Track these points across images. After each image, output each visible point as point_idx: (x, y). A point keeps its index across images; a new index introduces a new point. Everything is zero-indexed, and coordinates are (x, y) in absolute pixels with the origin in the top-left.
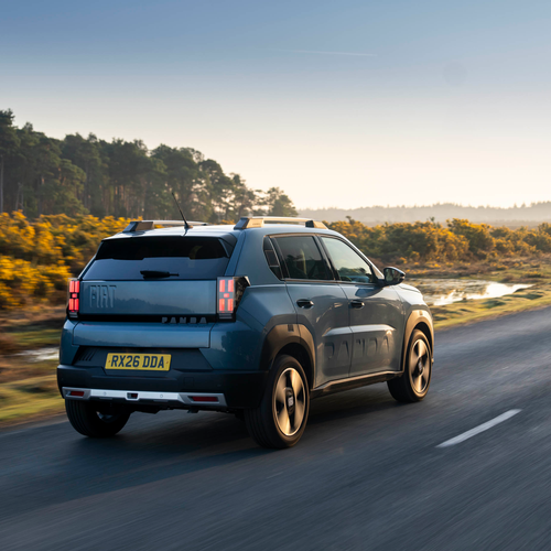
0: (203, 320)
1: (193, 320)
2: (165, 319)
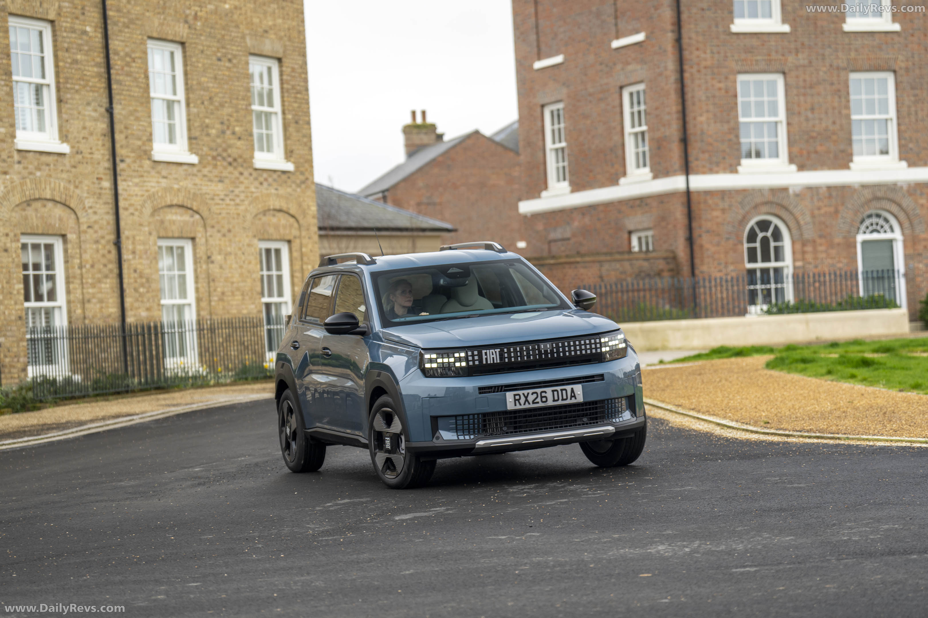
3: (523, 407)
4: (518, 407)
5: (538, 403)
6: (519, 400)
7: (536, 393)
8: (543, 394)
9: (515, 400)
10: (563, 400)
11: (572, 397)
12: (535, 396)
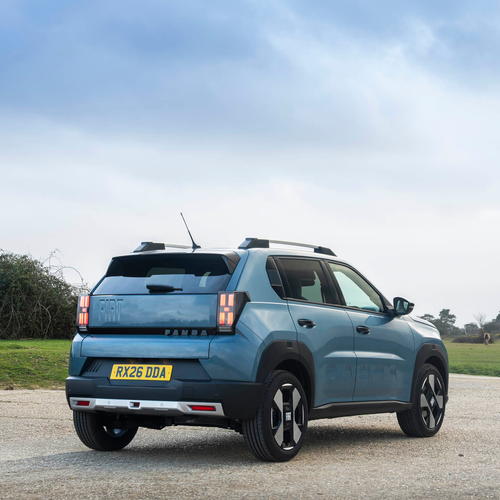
0: (204, 332)
1: (195, 332)
2: (167, 332)
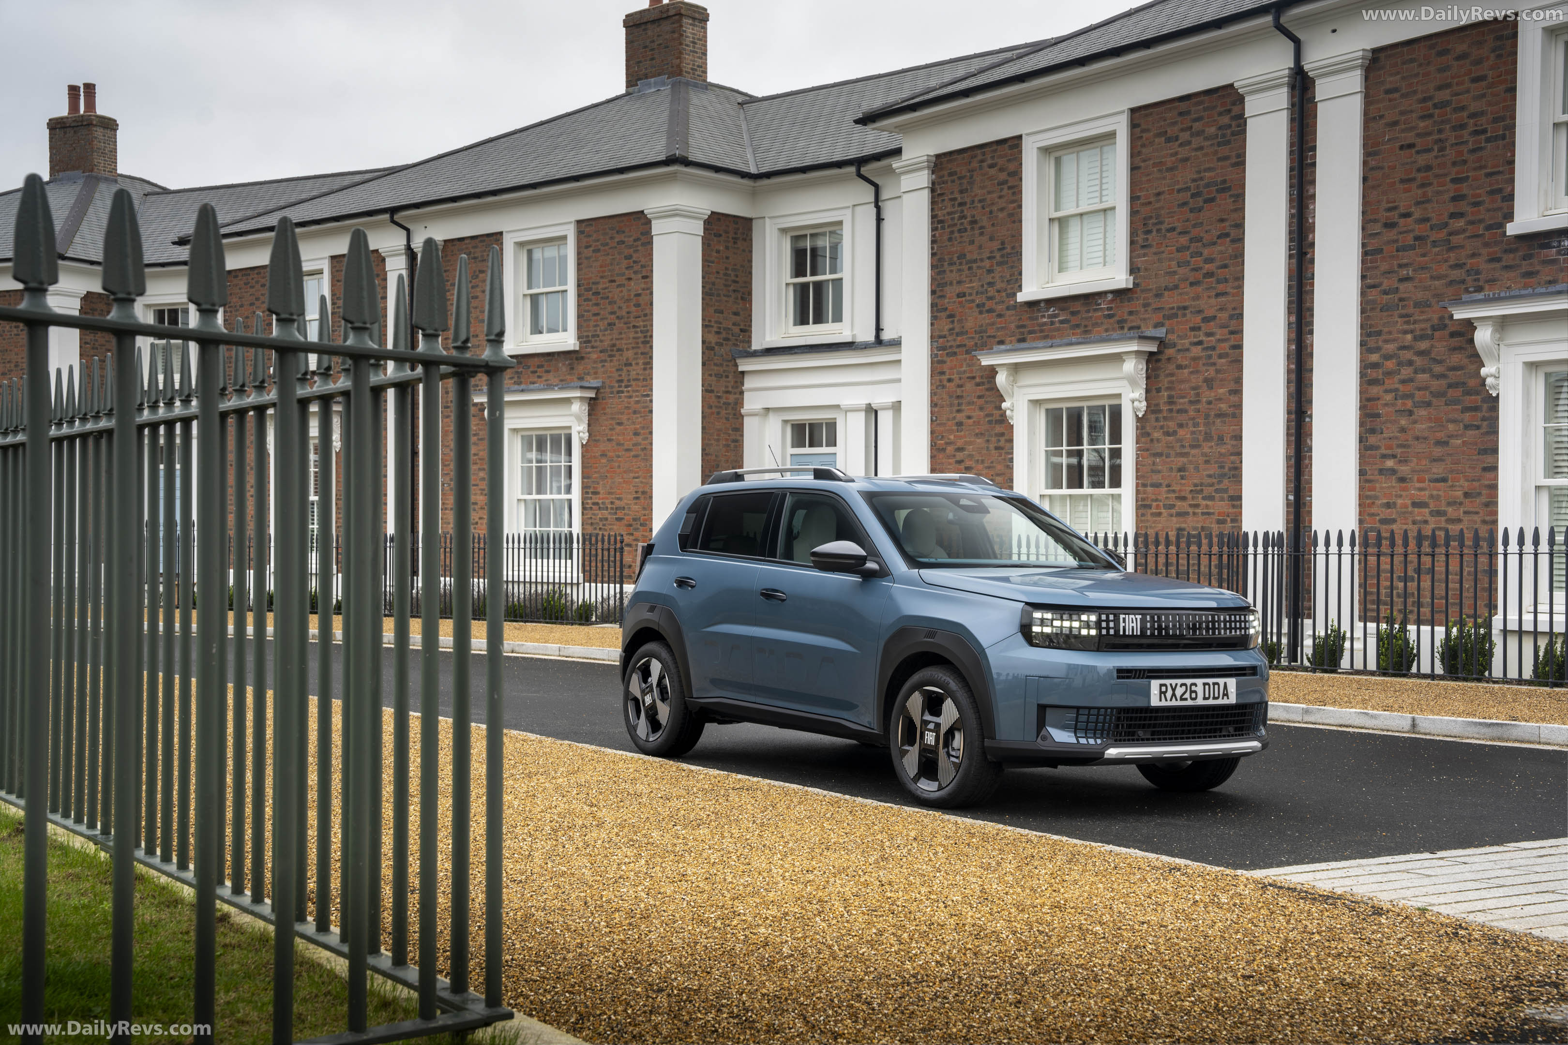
3: (1169, 703)
4: (1164, 703)
5: (1186, 699)
6: (1165, 693)
7: (1185, 685)
8: (1193, 688)
9: (1161, 692)
10: (1214, 698)
11: (1224, 695)
12: (1184, 688)
